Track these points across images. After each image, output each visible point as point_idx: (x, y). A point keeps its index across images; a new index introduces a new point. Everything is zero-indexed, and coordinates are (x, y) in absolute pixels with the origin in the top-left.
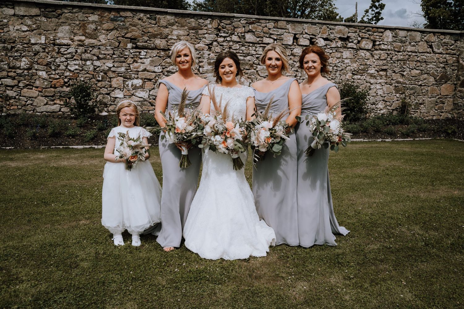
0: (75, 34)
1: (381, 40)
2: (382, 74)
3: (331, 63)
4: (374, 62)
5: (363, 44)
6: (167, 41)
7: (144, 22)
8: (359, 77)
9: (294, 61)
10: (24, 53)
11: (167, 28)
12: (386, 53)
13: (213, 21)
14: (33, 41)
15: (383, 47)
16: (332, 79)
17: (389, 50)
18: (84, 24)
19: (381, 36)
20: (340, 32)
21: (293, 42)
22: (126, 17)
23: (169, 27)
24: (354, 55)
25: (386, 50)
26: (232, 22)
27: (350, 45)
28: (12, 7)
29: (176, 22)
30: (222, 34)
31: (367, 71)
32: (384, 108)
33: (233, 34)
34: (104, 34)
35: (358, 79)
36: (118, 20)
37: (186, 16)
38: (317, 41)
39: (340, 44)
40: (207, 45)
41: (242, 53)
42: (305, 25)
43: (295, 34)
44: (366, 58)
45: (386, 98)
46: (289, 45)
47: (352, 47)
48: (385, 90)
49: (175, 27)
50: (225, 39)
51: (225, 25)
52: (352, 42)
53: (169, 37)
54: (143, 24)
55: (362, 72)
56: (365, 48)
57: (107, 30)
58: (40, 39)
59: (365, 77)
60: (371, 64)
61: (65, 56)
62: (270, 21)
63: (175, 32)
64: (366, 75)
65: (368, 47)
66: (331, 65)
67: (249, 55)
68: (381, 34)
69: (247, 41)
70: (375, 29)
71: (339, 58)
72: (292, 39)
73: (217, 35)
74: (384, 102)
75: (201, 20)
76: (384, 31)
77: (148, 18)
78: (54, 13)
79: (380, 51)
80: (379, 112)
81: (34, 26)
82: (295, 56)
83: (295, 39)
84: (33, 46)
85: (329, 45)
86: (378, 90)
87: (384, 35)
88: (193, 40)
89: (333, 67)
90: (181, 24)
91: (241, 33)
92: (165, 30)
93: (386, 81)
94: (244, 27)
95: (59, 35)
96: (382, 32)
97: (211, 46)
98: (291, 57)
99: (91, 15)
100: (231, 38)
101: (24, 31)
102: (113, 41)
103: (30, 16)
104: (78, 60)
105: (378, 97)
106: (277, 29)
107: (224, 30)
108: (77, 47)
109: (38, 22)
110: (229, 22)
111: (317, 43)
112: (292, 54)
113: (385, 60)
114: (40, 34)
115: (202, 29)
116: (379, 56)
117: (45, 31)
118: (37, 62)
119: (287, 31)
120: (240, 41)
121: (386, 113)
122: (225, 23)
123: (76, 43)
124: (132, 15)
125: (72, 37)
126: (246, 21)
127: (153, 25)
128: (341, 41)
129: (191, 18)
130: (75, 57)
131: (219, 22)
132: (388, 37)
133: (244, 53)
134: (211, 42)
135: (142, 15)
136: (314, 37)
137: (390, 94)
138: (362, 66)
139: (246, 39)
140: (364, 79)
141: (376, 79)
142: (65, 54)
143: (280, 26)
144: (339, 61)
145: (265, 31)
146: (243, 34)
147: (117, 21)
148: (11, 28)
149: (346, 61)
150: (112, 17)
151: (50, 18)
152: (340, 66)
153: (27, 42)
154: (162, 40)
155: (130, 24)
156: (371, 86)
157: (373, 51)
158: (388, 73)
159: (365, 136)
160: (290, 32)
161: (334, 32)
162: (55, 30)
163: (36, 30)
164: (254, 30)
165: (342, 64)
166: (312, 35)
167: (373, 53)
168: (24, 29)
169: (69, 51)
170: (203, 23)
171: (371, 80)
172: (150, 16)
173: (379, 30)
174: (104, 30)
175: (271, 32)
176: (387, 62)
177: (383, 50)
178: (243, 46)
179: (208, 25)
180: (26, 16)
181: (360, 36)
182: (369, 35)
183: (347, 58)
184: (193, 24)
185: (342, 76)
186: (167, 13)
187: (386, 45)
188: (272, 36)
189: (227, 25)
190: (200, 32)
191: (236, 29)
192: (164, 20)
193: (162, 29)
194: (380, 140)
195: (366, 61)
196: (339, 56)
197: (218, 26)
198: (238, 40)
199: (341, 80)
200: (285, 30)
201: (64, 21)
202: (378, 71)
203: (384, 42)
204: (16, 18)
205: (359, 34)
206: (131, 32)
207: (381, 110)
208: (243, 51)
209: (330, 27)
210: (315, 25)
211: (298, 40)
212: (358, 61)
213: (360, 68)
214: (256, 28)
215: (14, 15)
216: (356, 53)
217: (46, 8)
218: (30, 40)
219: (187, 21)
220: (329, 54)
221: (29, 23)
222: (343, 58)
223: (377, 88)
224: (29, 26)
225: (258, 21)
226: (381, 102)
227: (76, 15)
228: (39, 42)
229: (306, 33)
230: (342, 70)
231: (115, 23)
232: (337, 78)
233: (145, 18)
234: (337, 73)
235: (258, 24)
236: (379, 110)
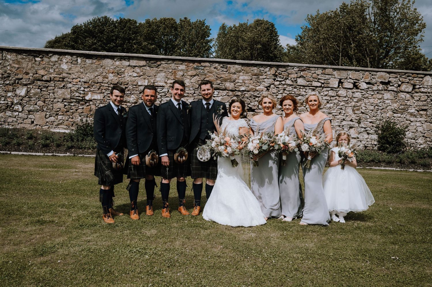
0: (168, 79)
1: (421, 84)
2: (422, 114)
3: (372, 103)
4: (414, 103)
5: (403, 87)
6: (235, 84)
7: (218, 70)
8: (399, 115)
9: (339, 101)
10: (133, 92)
11: (235, 74)
12: (426, 95)
13: (271, 69)
14: (139, 84)
15: (422, 90)
16: (373, 116)
17: (429, 93)
18: (175, 72)
19: (422, 81)
20: (381, 77)
21: (339, 86)
22: (205, 67)
23: (237, 73)
24: (394, 97)
25: (426, 93)
26: (287, 70)
27: (390, 88)
28: (128, 60)
29: (243, 70)
30: (279, 79)
31: (407, 110)
32: (424, 143)
33: (288, 79)
34: (188, 79)
35: (398, 117)
36: (200, 69)
37: (250, 65)
38: (360, 85)
39: (381, 87)
40: (266, 87)
41: (294, 94)
42: (350, 72)
43: (340, 79)
44: (406, 99)
45: (426, 134)
46: (335, 88)
47: (392, 90)
48: (426, 127)
49: (241, 74)
50: (281, 83)
51: (281, 72)
52: (393, 86)
53: (236, 81)
54: (217, 72)
55: (402, 111)
56: (405, 91)
57: (191, 76)
58: (145, 82)
59: (405, 116)
60: (411, 104)
61: (160, 94)
62: (319, 69)
63: (241, 78)
64: (406, 114)
65: (408, 90)
66: (372, 104)
67: (300, 96)
68: (421, 79)
69: (299, 84)
70: (415, 75)
71: (381, 99)
72: (337, 83)
73: (274, 80)
74: (424, 138)
75: (262, 68)
76: (424, 77)
77: (221, 67)
78: (155, 64)
79: (420, 94)
80: (418, 146)
81: (141, 73)
82: (340, 97)
83: (340, 82)
84: (139, 87)
85: (371, 88)
86: (418, 127)
87: (424, 80)
88: (255, 83)
89: (374, 106)
90: (246, 71)
91: (294, 78)
92: (233, 75)
93: (426, 120)
94: (297, 73)
95: (157, 79)
96: (422, 78)
97: (269, 88)
98: (336, 97)
99: (180, 65)
100: (285, 82)
101: (134, 77)
102: (194, 84)
103: (139, 66)
104: (169, 97)
105: (418, 133)
106: (325, 75)
107: (280, 76)
108: (169, 88)
109: (144, 70)
110: (284, 69)
111: (360, 86)
112: (337, 95)
113: (425, 101)
114: (145, 79)
115: (262, 75)
116: (419, 98)
117: (148, 76)
118: (141, 98)
119: (333, 76)
120: (293, 84)
121: (426, 147)
122: (281, 70)
123: (169, 85)
124: (209, 65)
125: (166, 81)
126: (298, 69)
127: (225, 72)
128: (382, 85)
129: (254, 67)
130: (167, 95)
131: (276, 70)
132: (428, 81)
133: (296, 94)
134: (269, 85)
135: (217, 65)
136: (358, 81)
137: (430, 131)
138: (402, 106)
139: (298, 83)
140: (405, 118)
141: (416, 117)
142: (161, 93)
143: (327, 72)
144: (380, 102)
145: (314, 77)
146: (295, 79)
147: (198, 69)
148: (126, 74)
149: (387, 102)
150: (195, 66)
151: (152, 68)
152: (381, 106)
153: (136, 84)
154: (231, 83)
155: (208, 72)
156: (411, 123)
157: (413, 93)
158: (428, 113)
159: (399, 166)
160: (336, 77)
161: (376, 77)
162: (155, 76)
163: (142, 76)
164: (305, 76)
165: (383, 104)
166: (356, 80)
167: (413, 95)
168: (134, 75)
169: (163, 91)
170: (263, 70)
171: (411, 118)
172: (223, 65)
173: (419, 76)
174: (189, 76)
175: (319, 77)
176: (427, 103)
177: (423, 92)
178: (295, 88)
179: (267, 72)
180: (137, 66)
181: (400, 81)
182: (409, 80)
183: (388, 99)
184: (256, 72)
185: (383, 114)
186: (235, 63)
187: (426, 88)
188: (320, 81)
189: (282, 72)
190: (261, 77)
191: (290, 75)
192: (233, 68)
193: (231, 75)
194: (412, 170)
195: (407, 102)
196: (380, 98)
197: (276, 73)
198: (291, 83)
199: (382, 117)
200: (331, 76)
201: (162, 70)
202: (418, 111)
203: (424, 86)
204: (130, 68)
205: (399, 79)
206: (208, 77)
207: (421, 144)
208: (295, 92)
209: (372, 73)
210: (359, 72)
211: (343, 83)
212: (398, 101)
213: (401, 108)
214: (307, 74)
215: (129, 66)
216: (396, 94)
217: (150, 61)
218: (138, 83)
219: (251, 69)
220: (371, 95)
221: (138, 71)
222: (384, 99)
223: (417, 125)
224: (138, 73)
225: (308, 68)
226: (421, 138)
227: (170, 65)
228: (144, 84)
229: (350, 78)
230: (383, 109)
231: (197, 70)
232: (378, 116)
233: (219, 67)
234: (378, 111)
235: (309, 71)
236: (420, 145)
